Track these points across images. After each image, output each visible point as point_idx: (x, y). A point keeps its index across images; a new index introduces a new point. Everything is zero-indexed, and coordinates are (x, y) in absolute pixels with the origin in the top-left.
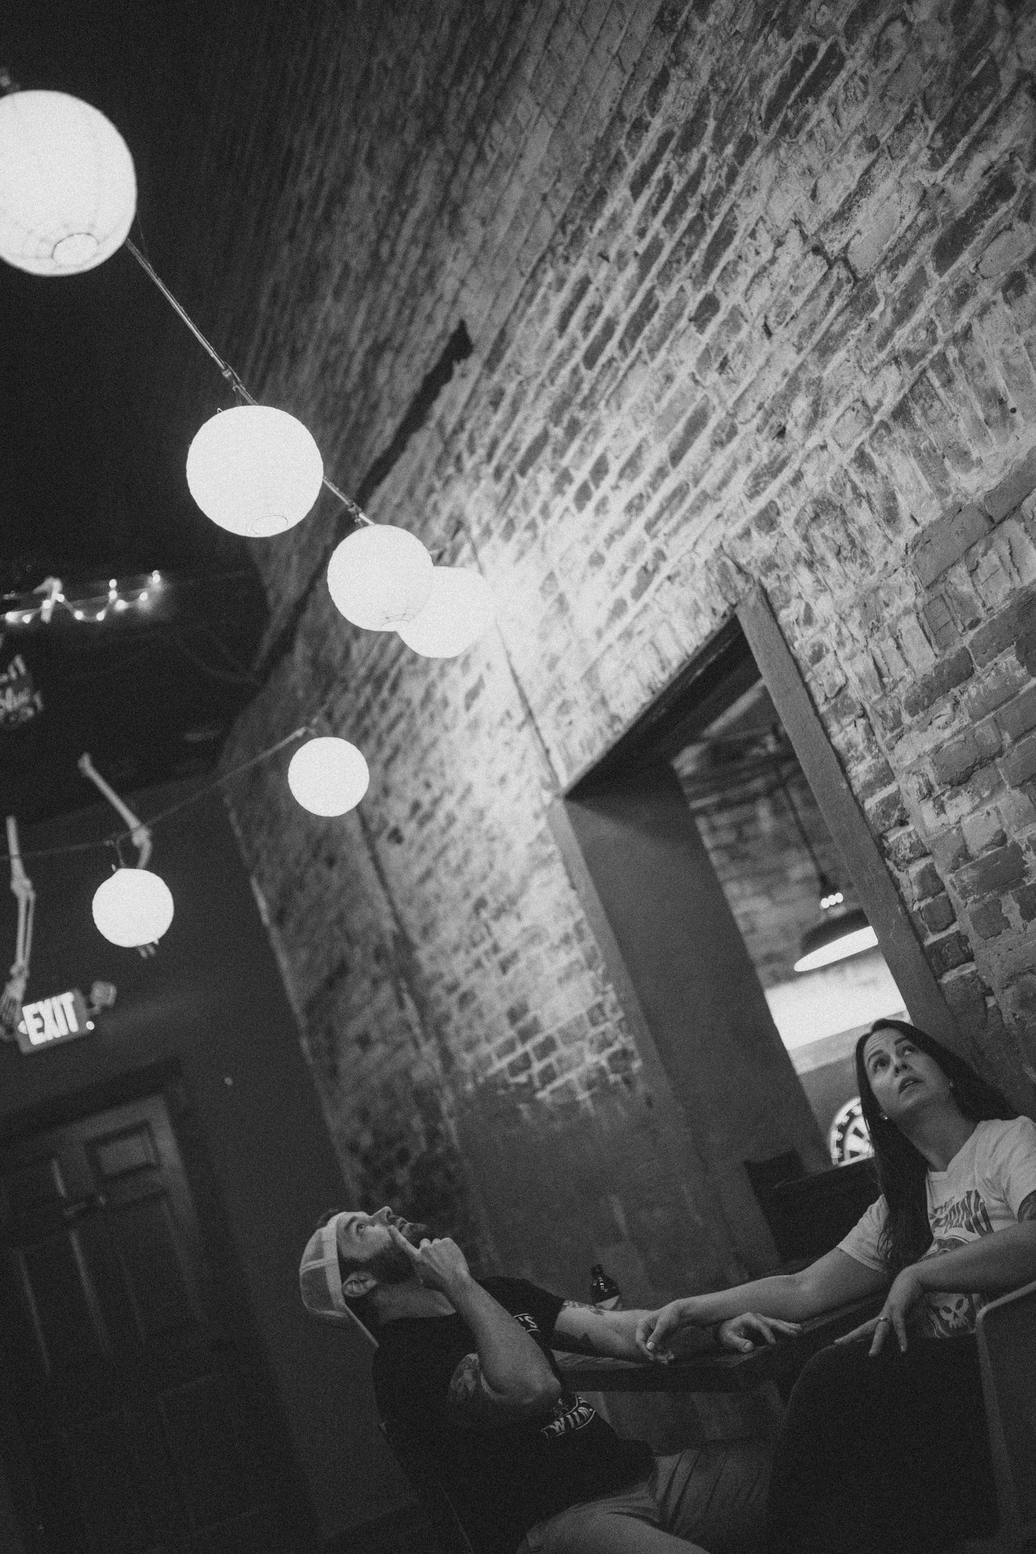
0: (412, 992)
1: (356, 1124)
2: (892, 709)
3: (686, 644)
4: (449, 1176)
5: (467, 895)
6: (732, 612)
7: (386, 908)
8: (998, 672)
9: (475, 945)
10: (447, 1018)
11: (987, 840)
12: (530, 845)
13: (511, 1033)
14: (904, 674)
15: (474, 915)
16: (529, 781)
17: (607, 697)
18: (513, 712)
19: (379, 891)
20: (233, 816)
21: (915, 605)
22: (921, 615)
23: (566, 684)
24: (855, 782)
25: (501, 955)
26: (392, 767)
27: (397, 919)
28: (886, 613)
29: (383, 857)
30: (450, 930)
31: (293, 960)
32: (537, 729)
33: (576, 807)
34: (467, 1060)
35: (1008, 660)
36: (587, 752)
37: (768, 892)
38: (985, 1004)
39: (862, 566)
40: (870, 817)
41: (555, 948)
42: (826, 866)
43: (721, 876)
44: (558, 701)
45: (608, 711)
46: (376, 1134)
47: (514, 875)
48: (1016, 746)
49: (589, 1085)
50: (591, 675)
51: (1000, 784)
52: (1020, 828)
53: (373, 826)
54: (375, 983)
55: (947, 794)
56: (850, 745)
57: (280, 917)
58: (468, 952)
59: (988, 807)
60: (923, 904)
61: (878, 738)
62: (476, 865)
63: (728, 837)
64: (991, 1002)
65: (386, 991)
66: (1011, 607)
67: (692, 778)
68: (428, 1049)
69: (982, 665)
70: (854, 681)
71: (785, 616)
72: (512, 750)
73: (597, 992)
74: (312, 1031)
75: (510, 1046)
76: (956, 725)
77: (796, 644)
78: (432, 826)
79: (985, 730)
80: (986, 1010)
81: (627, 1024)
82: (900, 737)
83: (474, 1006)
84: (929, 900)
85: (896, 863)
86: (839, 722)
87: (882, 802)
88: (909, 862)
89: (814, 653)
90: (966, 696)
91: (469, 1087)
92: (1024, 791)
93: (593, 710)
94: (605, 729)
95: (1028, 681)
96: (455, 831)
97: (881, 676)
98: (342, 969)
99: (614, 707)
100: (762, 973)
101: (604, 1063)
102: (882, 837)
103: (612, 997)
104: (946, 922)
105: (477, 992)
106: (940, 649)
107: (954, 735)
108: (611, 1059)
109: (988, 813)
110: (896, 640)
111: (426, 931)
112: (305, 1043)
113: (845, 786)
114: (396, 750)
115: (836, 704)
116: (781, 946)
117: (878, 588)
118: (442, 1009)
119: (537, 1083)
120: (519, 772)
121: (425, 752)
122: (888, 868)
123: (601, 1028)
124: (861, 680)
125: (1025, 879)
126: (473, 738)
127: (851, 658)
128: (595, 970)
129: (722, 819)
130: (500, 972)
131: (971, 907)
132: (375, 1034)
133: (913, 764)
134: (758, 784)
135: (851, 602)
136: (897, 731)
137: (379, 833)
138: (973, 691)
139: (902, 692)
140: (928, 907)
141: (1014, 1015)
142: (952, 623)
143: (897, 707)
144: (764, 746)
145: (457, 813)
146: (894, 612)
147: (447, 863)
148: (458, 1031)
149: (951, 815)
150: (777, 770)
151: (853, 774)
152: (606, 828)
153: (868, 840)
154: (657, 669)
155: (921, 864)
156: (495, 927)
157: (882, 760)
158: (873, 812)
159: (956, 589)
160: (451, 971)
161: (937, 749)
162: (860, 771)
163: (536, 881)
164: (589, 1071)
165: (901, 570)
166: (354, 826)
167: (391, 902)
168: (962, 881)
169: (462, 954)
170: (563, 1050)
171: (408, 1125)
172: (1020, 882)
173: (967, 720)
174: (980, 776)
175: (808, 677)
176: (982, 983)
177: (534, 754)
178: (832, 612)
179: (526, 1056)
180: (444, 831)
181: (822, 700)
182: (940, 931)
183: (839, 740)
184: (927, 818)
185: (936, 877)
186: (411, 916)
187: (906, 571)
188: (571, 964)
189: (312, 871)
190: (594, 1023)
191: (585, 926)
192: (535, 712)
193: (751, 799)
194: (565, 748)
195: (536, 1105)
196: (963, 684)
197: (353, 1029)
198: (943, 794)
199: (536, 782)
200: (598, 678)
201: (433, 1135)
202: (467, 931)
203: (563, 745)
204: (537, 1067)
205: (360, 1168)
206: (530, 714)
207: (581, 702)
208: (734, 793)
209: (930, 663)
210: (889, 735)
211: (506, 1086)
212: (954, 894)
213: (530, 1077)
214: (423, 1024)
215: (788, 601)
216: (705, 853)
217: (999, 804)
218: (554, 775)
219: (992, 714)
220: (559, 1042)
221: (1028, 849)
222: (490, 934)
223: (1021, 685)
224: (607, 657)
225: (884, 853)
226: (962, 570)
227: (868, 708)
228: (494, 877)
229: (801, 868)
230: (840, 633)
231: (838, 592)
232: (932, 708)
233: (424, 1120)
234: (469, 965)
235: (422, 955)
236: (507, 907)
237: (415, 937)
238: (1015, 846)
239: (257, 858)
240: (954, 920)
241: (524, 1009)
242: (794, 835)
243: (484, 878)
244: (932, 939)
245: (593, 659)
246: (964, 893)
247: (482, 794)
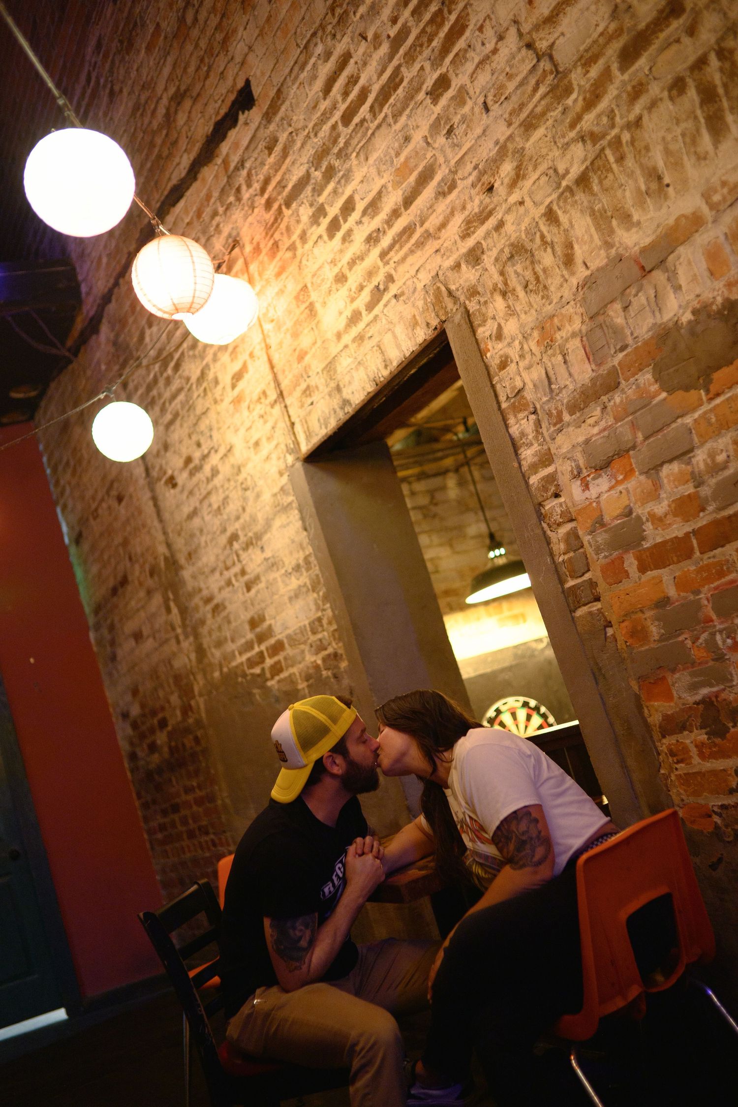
0: (176, 600)
1: (129, 698)
2: (556, 409)
3: (404, 348)
4: (197, 740)
5: (224, 530)
6: (442, 326)
7: (160, 537)
8: (638, 387)
9: (227, 569)
10: (203, 622)
11: (618, 512)
12: (275, 495)
13: (250, 636)
14: (568, 383)
15: (228, 547)
16: (277, 446)
17: (342, 386)
18: (268, 393)
19: (156, 523)
20: (45, 459)
21: (580, 331)
22: (584, 339)
23: (310, 374)
24: (523, 463)
25: (246, 578)
26: (172, 428)
27: (169, 545)
28: (558, 336)
29: (160, 497)
30: (209, 557)
31: (86, 572)
32: (286, 407)
33: (311, 468)
34: (216, 654)
35: (646, 377)
36: (323, 427)
37: (450, 544)
38: (606, 633)
39: (543, 298)
40: (533, 489)
41: (288, 574)
42: (494, 527)
43: (417, 529)
44: (303, 386)
45: (341, 397)
46: (143, 706)
47: (260, 517)
48: (647, 442)
49: (308, 678)
50: (330, 367)
51: (632, 471)
52: (643, 504)
53: (155, 473)
54: (149, 592)
55: (592, 476)
56: (523, 434)
57: (78, 539)
58: (221, 574)
59: (620, 488)
60: (566, 557)
61: (544, 430)
62: (232, 508)
63: (423, 500)
64: (610, 632)
65: (157, 599)
66: (652, 337)
67: (399, 453)
68: (187, 644)
69: (627, 380)
70: (530, 386)
71: (483, 332)
72: (265, 422)
73: (318, 608)
74: (97, 627)
75: (249, 646)
76: (603, 424)
77: (488, 355)
78: (200, 476)
79: (624, 429)
80: (606, 638)
81: (337, 633)
82: (560, 431)
83: (224, 614)
84: (572, 554)
85: (549, 526)
86: (515, 416)
87: (543, 479)
88: (559, 525)
89: (501, 362)
90: (612, 403)
91: (217, 674)
92: (648, 478)
93: (330, 395)
94: (338, 410)
95: (660, 394)
96: (217, 481)
97: (550, 383)
98: (124, 581)
99: (346, 393)
100: (442, 603)
101: (319, 662)
102: (540, 505)
103: (329, 612)
104: (583, 571)
105: (227, 604)
106: (596, 365)
107: (601, 432)
108: (324, 660)
109: (621, 492)
110: (564, 356)
111: (190, 556)
112: (92, 635)
113: (516, 465)
114: (176, 415)
115: (514, 403)
116: (457, 585)
117: (554, 316)
118: (198, 616)
119: (268, 675)
120: (269, 439)
121: (199, 419)
122: (543, 528)
123: (320, 636)
124: (535, 385)
125: (643, 543)
126: (236, 410)
127: (529, 368)
128: (318, 593)
129: (419, 487)
130: (245, 590)
131: (602, 561)
132: (146, 631)
133: (568, 452)
134: (449, 462)
135: (532, 325)
136: (558, 426)
137: (159, 479)
138: (618, 399)
139: (565, 397)
140: (570, 559)
141: (626, 642)
142: (606, 347)
143: (560, 408)
144: (456, 434)
145: (220, 468)
146: (564, 335)
147: (210, 505)
148: (210, 633)
149: (593, 492)
150: (464, 452)
151: (523, 456)
152: (332, 485)
153: (530, 508)
154: (381, 366)
155: (568, 527)
156: (244, 556)
157: (545, 447)
158: (535, 486)
159: (612, 320)
160: (208, 588)
161: (587, 442)
162: (528, 455)
163: (277, 523)
164: (308, 668)
165: (572, 303)
166: (140, 471)
167: (165, 533)
168: (597, 542)
169: (217, 574)
170: (289, 651)
171: (169, 702)
172: (639, 544)
173: (611, 421)
174: (616, 464)
175: (495, 380)
176: (605, 618)
177: (282, 425)
178: (518, 332)
179: (261, 654)
180: (208, 480)
181: (505, 398)
182: (577, 577)
183: (514, 430)
184: (575, 493)
185: (577, 537)
186: (179, 543)
187: (576, 304)
188: (300, 586)
189: (104, 505)
190: (314, 633)
191: (312, 559)
192: (285, 393)
193: (444, 473)
194: (306, 422)
195: (266, 690)
196: (611, 394)
197: (130, 627)
198: (589, 476)
199: (283, 447)
200: (335, 372)
201: (187, 709)
202: (222, 558)
203: (305, 421)
204: (269, 662)
205: (129, 731)
206: (281, 394)
207: (321, 388)
208: (430, 468)
209: (587, 376)
210: (552, 429)
211: (244, 675)
212: (590, 551)
213: (263, 669)
214: (184, 626)
215: (485, 321)
216: (406, 511)
217: (629, 485)
218: (297, 443)
219: (630, 418)
220: (287, 645)
221: (647, 520)
222: (239, 561)
223: (654, 397)
224: (343, 354)
225: (541, 517)
226: (618, 306)
227: (538, 406)
228: (246, 517)
229: (476, 527)
230: (522, 348)
231: (523, 316)
232: (586, 410)
233: (180, 697)
234: (223, 583)
235: (186, 574)
236: (254, 542)
237: (182, 560)
238: (639, 518)
239: (62, 493)
240: (589, 570)
241: (262, 619)
242: (473, 502)
243: (238, 518)
244: (571, 583)
245: (333, 355)
246: (598, 551)
247: (240, 453)
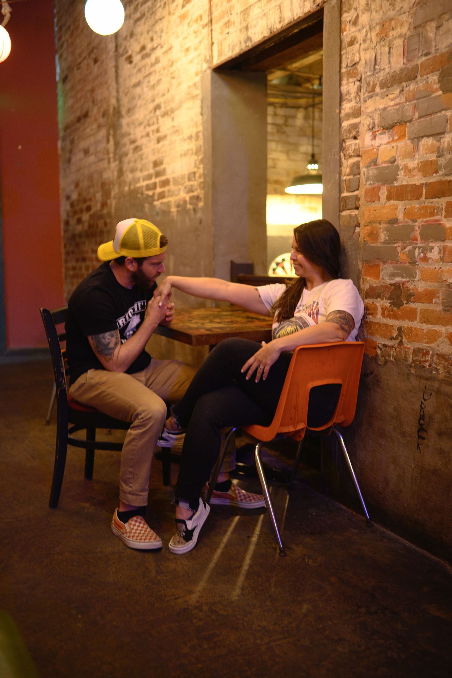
0: (114, 136)
1: (72, 187)
2: (373, 82)
3: (295, 13)
4: (106, 224)
5: (153, 101)
6: (322, 5)
7: (114, 93)
8: (427, 82)
9: (149, 125)
10: (126, 154)
11: (387, 159)
12: (189, 87)
13: (152, 171)
14: (386, 67)
15: (153, 112)
16: (199, 55)
17: (249, 26)
18: (204, 17)
19: (114, 83)
20: (56, 20)
21: (405, 34)
22: (406, 41)
23: (233, 12)
24: (343, 111)
25: (159, 135)
26: (138, 23)
27: (118, 100)
28: (391, 33)
29: (120, 67)
30: (140, 115)
31: (65, 102)
32: (212, 30)
33: (216, 76)
34: (129, 176)
35: (434, 78)
36: (231, 51)
37: (287, 153)
38: (355, 230)
39: (390, 4)
40: (343, 130)
41: (184, 140)
42: (317, 151)
43: (269, 137)
44: (226, 19)
45: (247, 34)
46: (80, 195)
47: (177, 99)
48: (419, 120)
49: (178, 206)
50: (246, 12)
51: (404, 136)
52: (403, 158)
53: (121, 50)
54: (99, 127)
55: (380, 132)
56: (348, 93)
57: (65, 79)
58: (145, 128)
59: (394, 144)
60: (348, 178)
61: (362, 94)
62: (162, 88)
63: (280, 121)
64: (358, 229)
65: (103, 132)
66: (447, 52)
67: (275, 87)
68: (114, 165)
69: (422, 76)
70: (363, 62)
71: (347, 17)
72: (196, 37)
73: (195, 166)
74: (64, 139)
75: (149, 177)
76: (398, 100)
77: (345, 33)
78: (148, 61)
79: (409, 108)
80: (354, 232)
81: (203, 185)
82: (371, 97)
83: (140, 153)
84: (351, 177)
85: (345, 155)
86: (348, 80)
87: (350, 125)
88: (350, 157)
89: (351, 41)
90: (408, 88)
91: (126, 188)
92: (412, 143)
93: (241, 31)
94: (243, 42)
95: (438, 91)
96: (157, 67)
97: (375, 64)
98: (86, 115)
99: (251, 33)
100: (270, 187)
101: (188, 199)
102: (344, 141)
103: (201, 171)
104: (355, 189)
105: (143, 147)
106: (407, 61)
107: (395, 105)
108: (191, 198)
109: (393, 147)
110: (390, 48)
111: (129, 111)
112: (60, 144)
113: (338, 111)
114: (143, 15)
115: (349, 71)
116: (284, 179)
117: (393, 19)
118: (124, 150)
119: (156, 197)
120: (196, 49)
121: (156, 22)
122: (340, 156)
123: (192, 183)
124: (366, 63)
125: (395, 182)
126: (181, 23)
127: (366, 50)
128: (198, 157)
129: (281, 111)
130: (156, 142)
131: (368, 186)
132: (92, 150)
133: (371, 112)
134: (303, 102)
135: (378, 21)
136: (371, 94)
137: (122, 55)
138: (412, 87)
139: (381, 76)
140: (350, 180)
141: (364, 238)
142: (417, 50)
143: (376, 82)
144: (313, 85)
145: (161, 59)
146: (395, 34)
147: (149, 82)
148: (129, 162)
149: (377, 142)
150: (314, 98)
151: (343, 107)
152: (226, 91)
153: (337, 141)
154: (277, 21)
155: (355, 159)
156: (161, 120)
157: (359, 105)
158: (345, 128)
159: (427, 33)
160: (135, 134)
161: (384, 109)
162: (347, 107)
163: (186, 105)
164: (180, 200)
165: (407, 14)
166: (111, 46)
167: (118, 92)
168: (369, 173)
169: (142, 127)
170: (172, 187)
171: (95, 196)
172: (392, 182)
173: (403, 100)
174: (397, 129)
175: (344, 52)
176: (358, 221)
177: (206, 42)
178: (367, 23)
179: (155, 184)
180: (152, 65)
181: (345, 65)
182: (350, 192)
183: (344, 89)
184: (366, 140)
185: (358, 167)
186: (125, 101)
187: (409, 15)
188: (188, 150)
189: (85, 62)
190: (189, 180)
191: (201, 135)
192: (214, 21)
193: (297, 107)
194: (221, 45)
195: (152, 207)
196: (409, 82)
197: (83, 145)
198: (378, 131)
199: (202, 57)
200: (248, 15)
201: (104, 204)
202: (148, 118)
203: (221, 44)
204: (158, 190)
205: (68, 207)
206: (211, 21)
207: (237, 24)
208: (290, 102)
209: (399, 66)
210: (367, 94)
211: (142, 194)
212: (363, 178)
213: (154, 194)
214: (115, 153)
215: (350, 10)
216: (266, 123)
217: (399, 144)
218: (212, 57)
219: (415, 101)
220: (171, 183)
221: (402, 169)
222: (157, 123)
223: (433, 92)
224: (256, 5)
225: (342, 148)
226: (434, 24)
227: (363, 77)
228: (168, 96)
229: (306, 148)
230: (366, 35)
231: (374, 13)
232: (391, 88)
233: (102, 196)
234: (144, 133)
235: (124, 121)
236: (169, 113)
237: (124, 112)
238: (398, 166)
239: (62, 46)
240: (358, 189)
241: (161, 163)
242: (309, 131)
243: (163, 95)
244: (345, 194)
245: (250, 4)
246: (367, 179)
247: (175, 53)
